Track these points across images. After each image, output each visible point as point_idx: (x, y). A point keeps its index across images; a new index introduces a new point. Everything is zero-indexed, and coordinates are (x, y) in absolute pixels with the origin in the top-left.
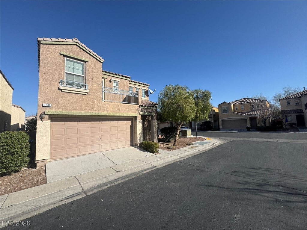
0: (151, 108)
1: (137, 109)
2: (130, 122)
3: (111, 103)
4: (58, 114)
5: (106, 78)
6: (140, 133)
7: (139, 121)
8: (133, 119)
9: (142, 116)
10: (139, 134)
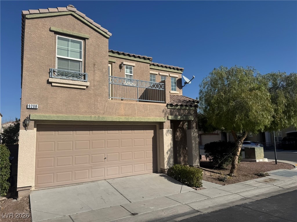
0: (187, 108)
1: (163, 111)
2: (152, 131)
3: (122, 101)
4: (46, 119)
5: (114, 62)
6: (169, 150)
7: (166, 130)
8: (157, 127)
9: (172, 121)
10: (167, 153)
